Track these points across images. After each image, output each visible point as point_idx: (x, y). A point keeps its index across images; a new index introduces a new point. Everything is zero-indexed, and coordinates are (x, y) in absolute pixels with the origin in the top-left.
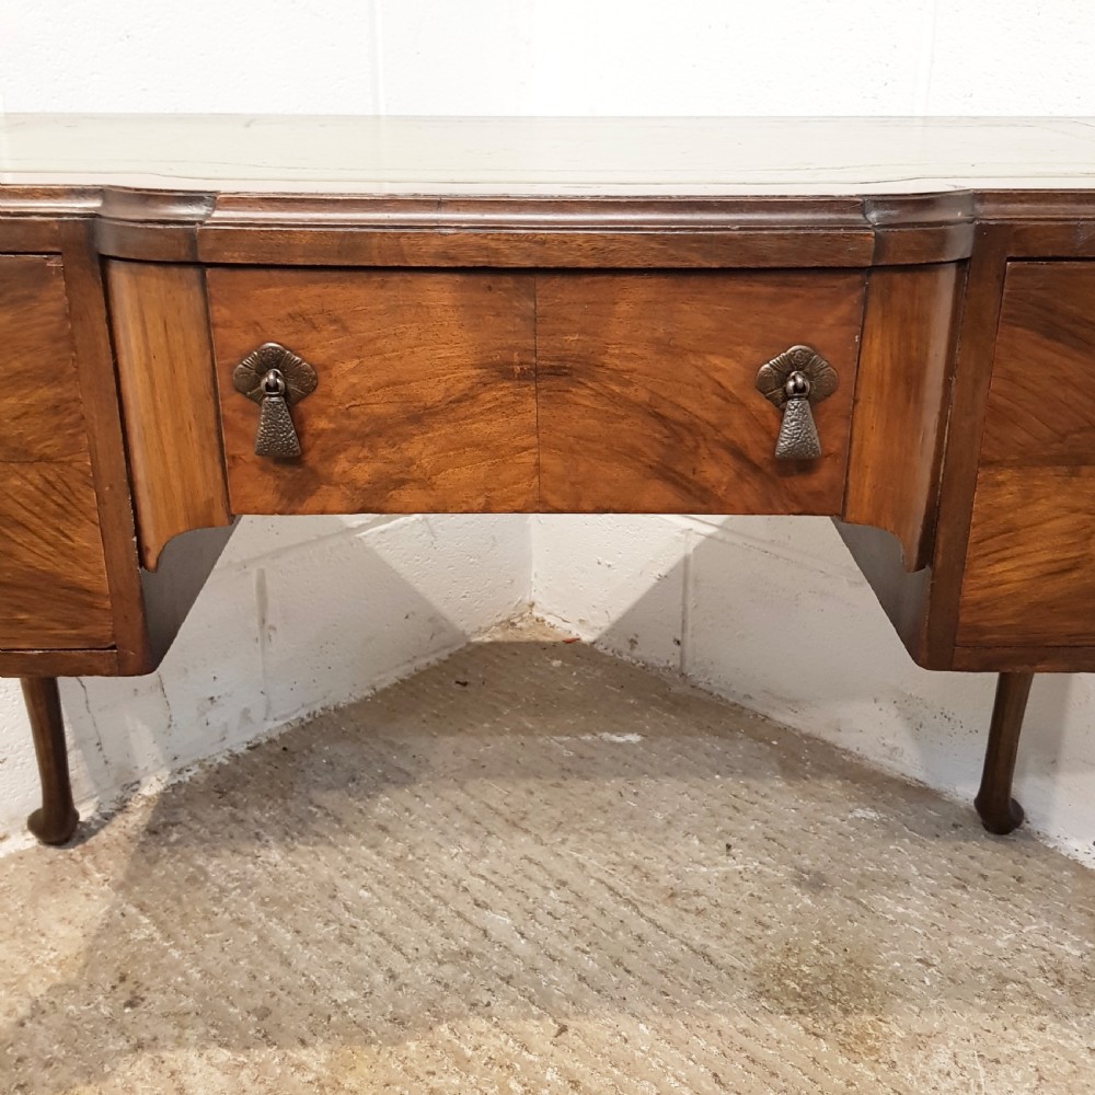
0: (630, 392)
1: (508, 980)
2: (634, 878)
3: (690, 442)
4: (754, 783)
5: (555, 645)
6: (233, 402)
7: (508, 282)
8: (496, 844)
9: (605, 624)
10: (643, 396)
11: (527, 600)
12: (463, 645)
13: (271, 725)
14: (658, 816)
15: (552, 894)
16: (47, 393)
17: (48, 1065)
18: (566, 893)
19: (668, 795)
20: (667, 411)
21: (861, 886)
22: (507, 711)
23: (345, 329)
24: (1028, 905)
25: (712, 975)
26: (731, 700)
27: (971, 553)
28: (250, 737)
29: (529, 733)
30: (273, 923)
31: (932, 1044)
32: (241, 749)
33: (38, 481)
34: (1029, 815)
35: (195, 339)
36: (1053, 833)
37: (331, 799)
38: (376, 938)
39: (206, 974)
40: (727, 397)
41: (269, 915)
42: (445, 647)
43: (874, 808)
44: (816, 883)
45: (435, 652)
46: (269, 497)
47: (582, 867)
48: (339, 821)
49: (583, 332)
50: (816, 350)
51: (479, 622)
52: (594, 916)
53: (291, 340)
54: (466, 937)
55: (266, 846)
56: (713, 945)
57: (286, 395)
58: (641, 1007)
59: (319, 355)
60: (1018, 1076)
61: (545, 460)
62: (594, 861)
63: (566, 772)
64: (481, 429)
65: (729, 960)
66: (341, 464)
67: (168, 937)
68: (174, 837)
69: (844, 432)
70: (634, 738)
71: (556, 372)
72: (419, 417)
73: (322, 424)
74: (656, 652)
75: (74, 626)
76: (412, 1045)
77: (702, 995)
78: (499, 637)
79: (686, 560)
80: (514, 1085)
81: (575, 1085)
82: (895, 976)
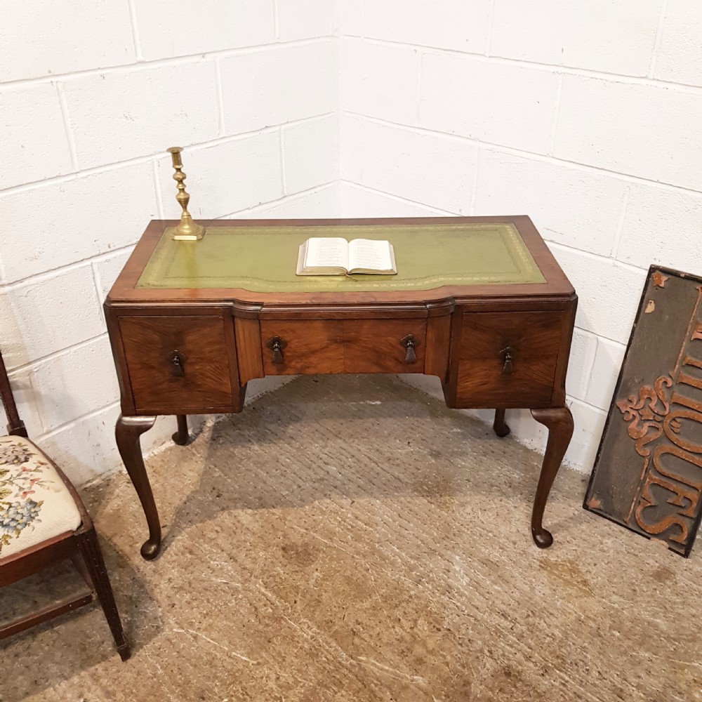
0: (367, 345)
1: (336, 487)
2: (377, 454)
3: (383, 356)
4: (419, 419)
6: (266, 350)
7: (336, 322)
8: (330, 443)
10: (371, 346)
13: (248, 399)
14: (385, 432)
15: (350, 460)
16: (217, 347)
17: (196, 515)
18: (354, 459)
19: (389, 424)
20: (377, 349)
21: (452, 456)
22: (332, 392)
23: (295, 333)
24: (506, 461)
25: (400, 485)
26: (415, 387)
27: (459, 380)
29: (340, 401)
30: (259, 470)
31: (466, 505)
33: (213, 366)
34: (512, 431)
35: (257, 335)
36: (519, 436)
37: (272, 427)
38: (293, 475)
39: (240, 486)
40: (392, 346)
41: (258, 468)
43: (460, 428)
44: (436, 455)
46: (274, 371)
47: (360, 450)
48: (276, 435)
49: (355, 332)
50: (414, 335)
52: (363, 467)
53: (280, 336)
54: (322, 474)
55: (253, 444)
56: (401, 476)
57: (280, 349)
58: (377, 495)
59: (288, 339)
60: (490, 515)
61: (346, 361)
62: (363, 448)
63: (354, 416)
64: (329, 354)
65: (406, 480)
66: (293, 364)
67: (226, 476)
68: (221, 441)
69: (423, 354)
70: (379, 403)
71: (349, 341)
72: (313, 352)
73: (289, 354)
75: (221, 401)
76: (307, 507)
77: (397, 491)
80: (338, 518)
81: (357, 518)
82: (458, 485)
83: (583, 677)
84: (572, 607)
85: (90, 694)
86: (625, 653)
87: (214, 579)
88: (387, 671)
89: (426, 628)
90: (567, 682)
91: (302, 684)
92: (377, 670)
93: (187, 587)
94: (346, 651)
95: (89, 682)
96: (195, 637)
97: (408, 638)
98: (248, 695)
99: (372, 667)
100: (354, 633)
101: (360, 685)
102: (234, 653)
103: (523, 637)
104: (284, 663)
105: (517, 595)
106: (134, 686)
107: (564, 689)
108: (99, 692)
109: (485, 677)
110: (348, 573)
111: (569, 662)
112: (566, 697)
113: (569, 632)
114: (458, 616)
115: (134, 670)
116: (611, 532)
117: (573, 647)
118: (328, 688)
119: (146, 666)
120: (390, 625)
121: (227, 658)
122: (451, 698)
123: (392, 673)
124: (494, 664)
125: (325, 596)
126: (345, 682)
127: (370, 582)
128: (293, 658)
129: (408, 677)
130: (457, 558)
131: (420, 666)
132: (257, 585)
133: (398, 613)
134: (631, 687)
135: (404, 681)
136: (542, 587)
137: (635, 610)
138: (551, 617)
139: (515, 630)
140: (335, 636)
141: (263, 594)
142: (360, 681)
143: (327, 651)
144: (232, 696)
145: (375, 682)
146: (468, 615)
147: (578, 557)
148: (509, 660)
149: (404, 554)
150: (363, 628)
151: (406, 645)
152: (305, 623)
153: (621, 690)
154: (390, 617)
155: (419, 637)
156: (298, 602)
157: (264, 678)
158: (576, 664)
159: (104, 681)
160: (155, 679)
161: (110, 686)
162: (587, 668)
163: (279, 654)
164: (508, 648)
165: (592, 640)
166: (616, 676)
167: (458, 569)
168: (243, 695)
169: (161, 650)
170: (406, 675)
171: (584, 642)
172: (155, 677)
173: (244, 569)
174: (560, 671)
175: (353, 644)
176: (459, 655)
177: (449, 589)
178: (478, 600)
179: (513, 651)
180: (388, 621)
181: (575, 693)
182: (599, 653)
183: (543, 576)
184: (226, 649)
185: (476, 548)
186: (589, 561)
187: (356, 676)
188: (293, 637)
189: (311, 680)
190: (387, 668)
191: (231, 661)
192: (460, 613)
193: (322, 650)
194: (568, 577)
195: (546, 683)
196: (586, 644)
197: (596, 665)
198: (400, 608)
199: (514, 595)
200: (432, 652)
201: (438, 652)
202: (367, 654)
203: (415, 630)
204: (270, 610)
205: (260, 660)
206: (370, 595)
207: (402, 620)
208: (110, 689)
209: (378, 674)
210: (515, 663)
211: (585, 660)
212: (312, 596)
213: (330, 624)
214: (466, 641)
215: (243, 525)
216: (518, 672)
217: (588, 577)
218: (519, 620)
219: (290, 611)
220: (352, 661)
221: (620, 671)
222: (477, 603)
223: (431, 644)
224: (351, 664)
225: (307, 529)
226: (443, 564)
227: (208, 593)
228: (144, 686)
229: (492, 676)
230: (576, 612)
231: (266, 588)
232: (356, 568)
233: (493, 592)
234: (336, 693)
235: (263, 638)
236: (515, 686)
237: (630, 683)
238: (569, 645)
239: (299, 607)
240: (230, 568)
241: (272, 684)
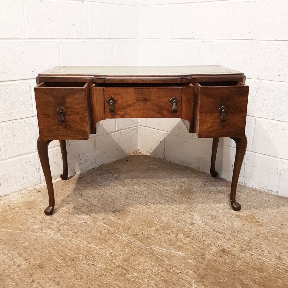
1: (137, 193)
2: (156, 182)
4: (176, 172)
5: (142, 156)
8: (134, 179)
9: (151, 152)
10: (156, 103)
11: (138, 149)
12: (126, 156)
13: (96, 166)
15: (144, 184)
17: (71, 201)
18: (146, 184)
19: (162, 173)
20: (158, 105)
21: (191, 183)
22: (135, 164)
24: (217, 184)
25: (168, 192)
26: (173, 162)
28: (92, 167)
29: (139, 167)
31: (199, 198)
32: (91, 169)
34: (219, 174)
36: (222, 177)
37: (107, 174)
38: (117, 189)
40: (166, 103)
42: (123, 156)
43: (195, 174)
44: (184, 182)
45: (122, 156)
46: (110, 116)
47: (148, 181)
48: (109, 177)
49: (149, 95)
50: (177, 97)
51: (129, 152)
52: (150, 186)
54: (131, 189)
56: (168, 189)
60: (211, 201)
61: (144, 111)
63: (145, 171)
65: (170, 190)
66: (119, 112)
68: (83, 179)
69: (181, 107)
70: (156, 167)
71: (146, 100)
73: (117, 107)
74: (160, 156)
77: (166, 194)
78: (133, 155)
79: (165, 138)
80: (139, 202)
81: (148, 202)
82: (195, 191)
83: (260, 253)
84: (253, 230)
85: (17, 260)
86: (280, 245)
87: (79, 221)
88: (164, 251)
89: (182, 236)
90: (253, 254)
91: (123, 255)
92: (159, 250)
93: (66, 224)
94: (144, 244)
95: (17, 256)
96: (70, 240)
97: (174, 240)
98: (96, 259)
99: (157, 249)
100: (148, 238)
101: (151, 255)
102: (89, 245)
103: (230, 240)
104: (114, 248)
105: (226, 226)
106: (39, 257)
107: (252, 257)
108: (21, 259)
109: (213, 253)
110: (144, 219)
111: (253, 248)
112: (253, 259)
113: (252, 238)
114: (198, 232)
115: (39, 251)
116: (268, 206)
117: (254, 243)
118: (136, 256)
119: (45, 250)
120: (165, 236)
121: (86, 247)
122: (196, 259)
123: (167, 251)
124: (217, 248)
125: (133, 226)
126: (144, 254)
127: (155, 222)
128: (118, 247)
129: (175, 252)
130: (196, 214)
131: (180, 249)
132: (101, 223)
133: (169, 231)
134: (285, 256)
135: (173, 254)
136: (237, 224)
137: (283, 231)
138: (243, 233)
139: (226, 237)
140: (139, 239)
141: (104, 226)
142: (151, 254)
143: (135, 244)
144: (88, 259)
145: (159, 254)
146: (203, 232)
147: (254, 214)
148: (224, 247)
149: (170, 213)
150: (152, 236)
151: (173, 242)
152: (124, 235)
153: (280, 257)
154: (165, 233)
155: (179, 239)
156: (120, 228)
157: (104, 253)
158: (257, 249)
159: (24, 255)
160: (50, 254)
161: (27, 257)
162: (262, 250)
163: (111, 245)
164: (223, 243)
165: (264, 241)
166: (277, 252)
167: (197, 218)
168: (94, 259)
169: (53, 244)
170: (174, 252)
171: (260, 241)
172: (50, 253)
173: (94, 218)
174: (249, 251)
175: (147, 242)
176: (199, 245)
177: (193, 224)
178: (207, 227)
179: (226, 244)
180: (164, 234)
181: (257, 258)
182: (268, 245)
183: (238, 220)
184: (86, 244)
185: (205, 211)
186: (259, 215)
187: (149, 252)
188: (118, 240)
189: (127, 254)
190: (164, 249)
191: (87, 248)
192: (199, 232)
193: (132, 244)
194: (250, 220)
195: (243, 255)
196: (261, 242)
197: (267, 249)
198: (170, 230)
199: (224, 226)
200: (186, 244)
201: (189, 244)
202: (154, 245)
203: (177, 237)
204: (107, 231)
205: (102, 247)
206: (155, 226)
207: (171, 234)
208: (27, 258)
209: (160, 252)
210: (227, 248)
211: (261, 247)
212: (127, 226)
213: (136, 235)
214: (202, 241)
215: (94, 204)
216: (229, 251)
217: (260, 220)
218: (227, 234)
219: (116, 231)
220: (147, 247)
221: (279, 251)
222: (206, 229)
223: (185, 242)
224: (146, 248)
225: (124, 205)
226: (190, 216)
227: (76, 226)
228: (44, 256)
229: (216, 252)
230: (255, 232)
231: (105, 224)
232: (148, 217)
233: (214, 225)
234: (139, 258)
235: (103, 240)
236: (228, 256)
237: (284, 255)
238: (253, 242)
239: (121, 230)
240: (87, 218)
241: (108, 255)
